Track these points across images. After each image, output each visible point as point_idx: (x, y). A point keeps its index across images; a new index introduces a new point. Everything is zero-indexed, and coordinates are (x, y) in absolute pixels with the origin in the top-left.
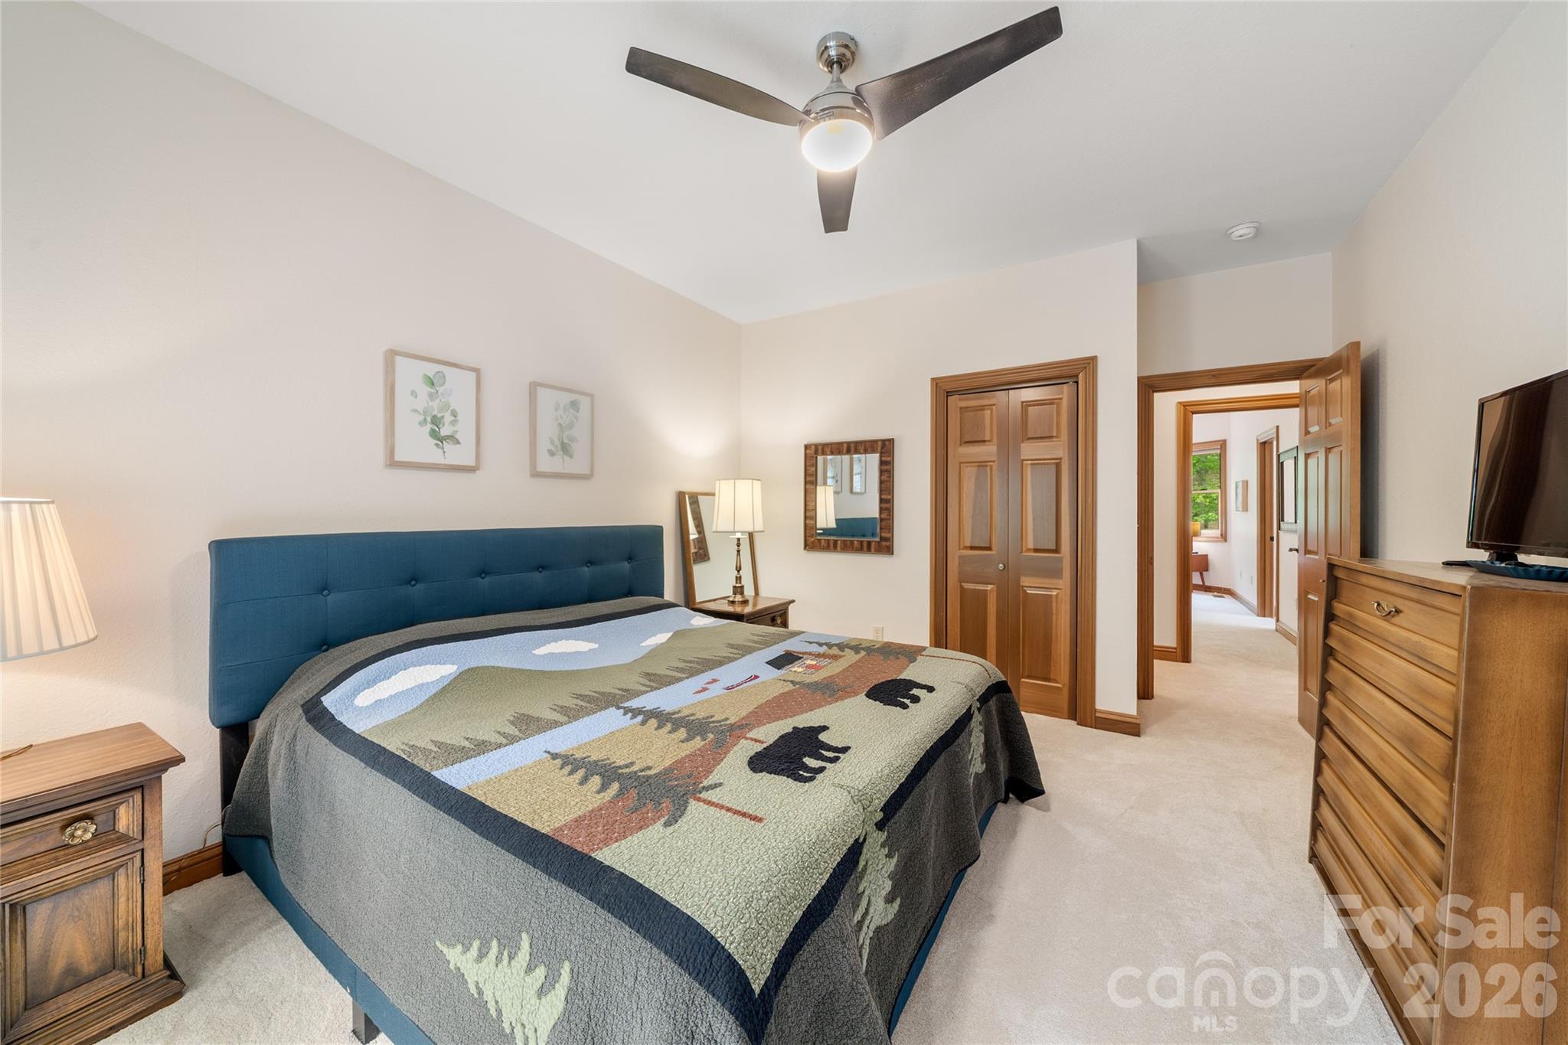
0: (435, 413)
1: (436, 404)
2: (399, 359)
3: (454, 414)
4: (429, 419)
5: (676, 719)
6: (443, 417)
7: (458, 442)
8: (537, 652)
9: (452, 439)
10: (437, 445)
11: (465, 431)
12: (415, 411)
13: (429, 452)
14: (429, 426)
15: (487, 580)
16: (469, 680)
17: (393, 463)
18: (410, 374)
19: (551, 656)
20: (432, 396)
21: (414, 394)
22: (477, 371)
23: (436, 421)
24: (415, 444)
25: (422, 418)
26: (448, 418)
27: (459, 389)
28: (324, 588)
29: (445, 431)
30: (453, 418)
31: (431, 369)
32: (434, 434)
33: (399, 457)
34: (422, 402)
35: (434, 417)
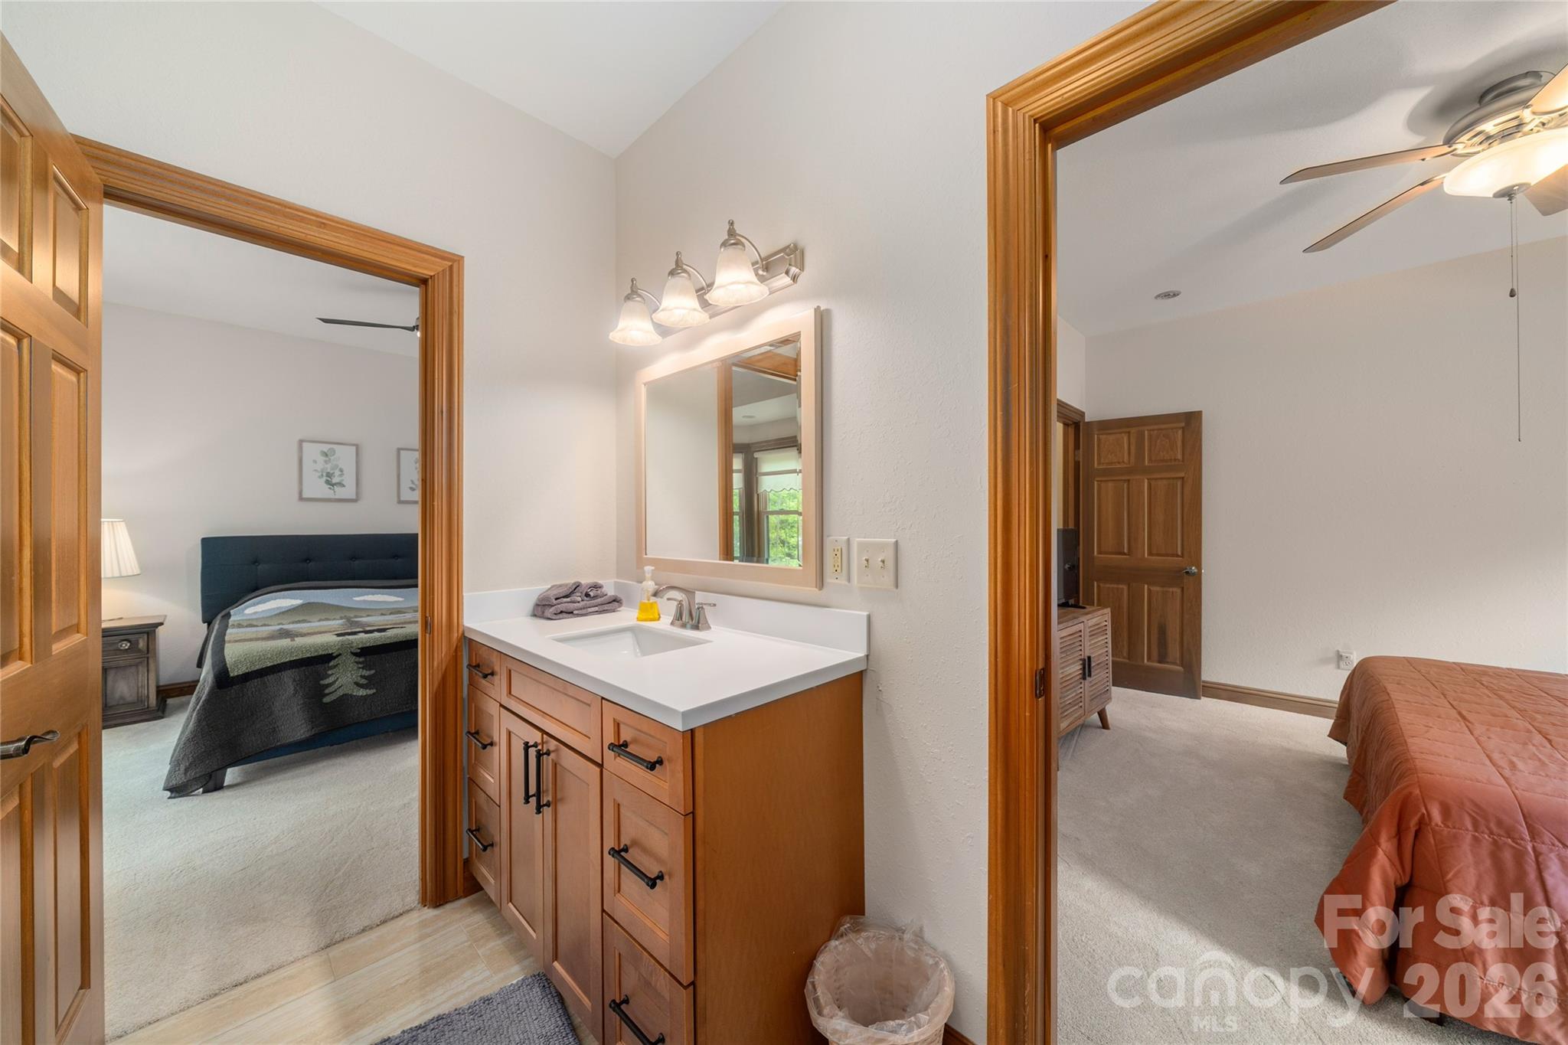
0: (329, 471)
1: (329, 466)
2: (304, 444)
3: (341, 470)
4: (324, 474)
5: (353, 621)
6: (334, 473)
7: (344, 486)
8: (355, 599)
9: (341, 484)
10: (330, 488)
11: (349, 480)
12: (316, 470)
13: (325, 491)
14: (325, 478)
15: (357, 562)
16: (307, 608)
17: (301, 499)
18: (312, 452)
19: (365, 601)
20: (326, 462)
21: (315, 462)
22: (357, 446)
23: (329, 475)
24: (315, 487)
25: (320, 474)
26: (337, 473)
27: (345, 458)
28: (256, 562)
29: (335, 480)
30: (340, 473)
31: (325, 448)
32: (327, 482)
33: (305, 496)
34: (320, 466)
35: (329, 473)
